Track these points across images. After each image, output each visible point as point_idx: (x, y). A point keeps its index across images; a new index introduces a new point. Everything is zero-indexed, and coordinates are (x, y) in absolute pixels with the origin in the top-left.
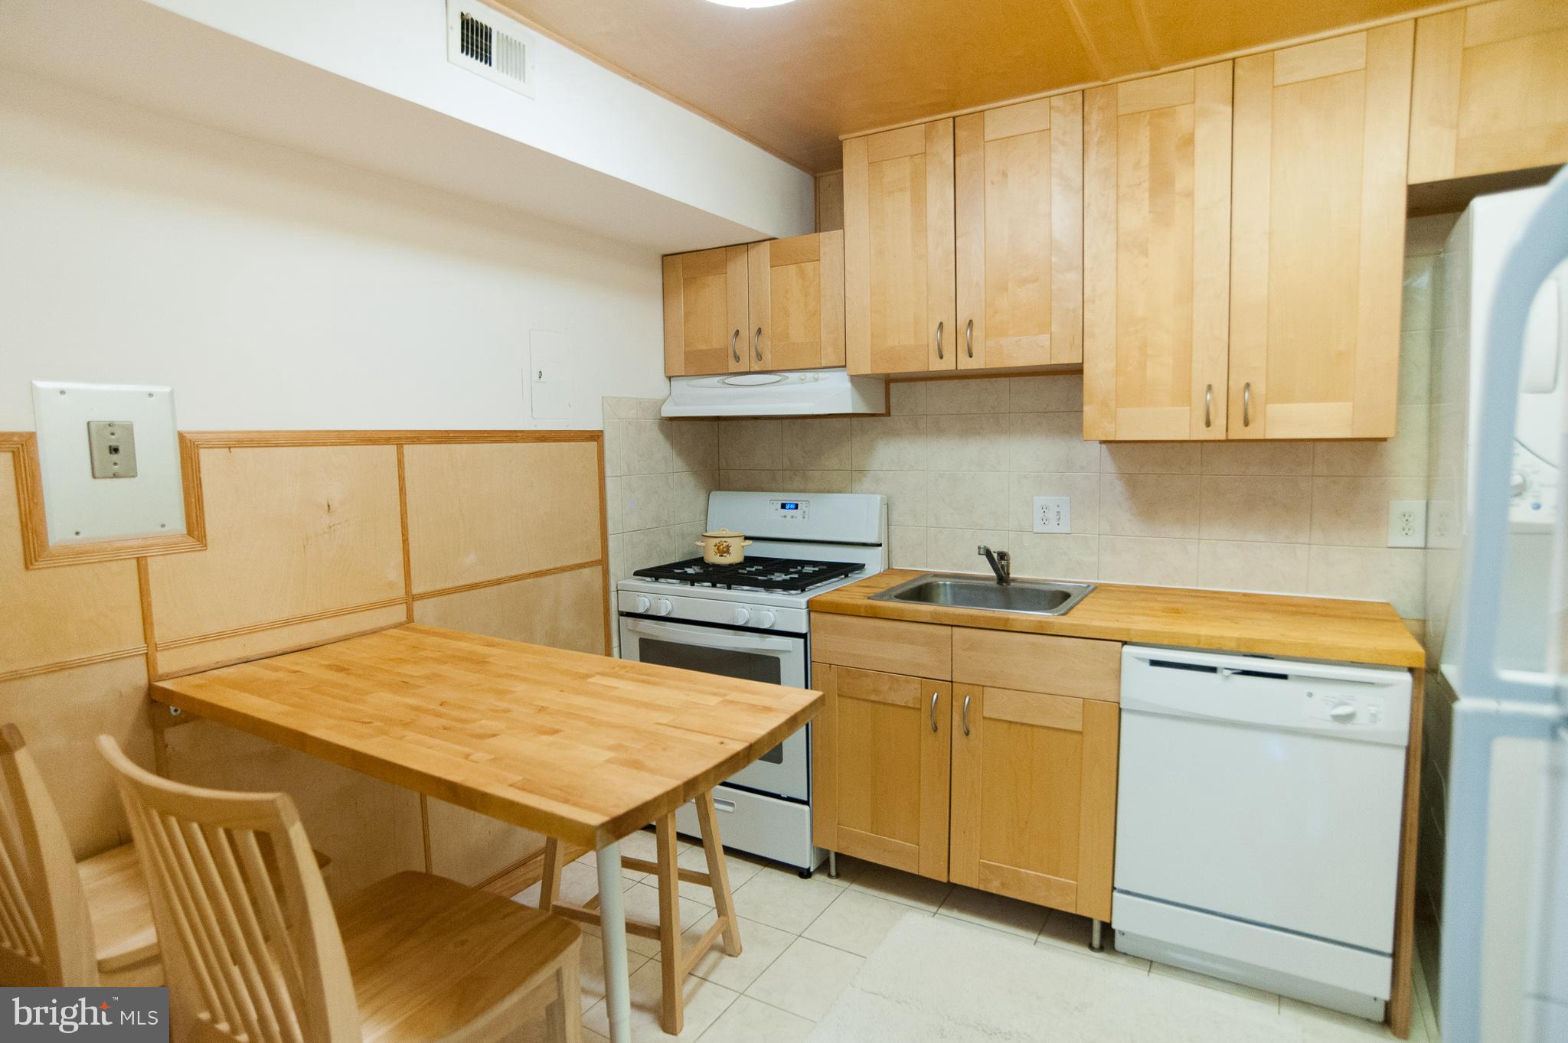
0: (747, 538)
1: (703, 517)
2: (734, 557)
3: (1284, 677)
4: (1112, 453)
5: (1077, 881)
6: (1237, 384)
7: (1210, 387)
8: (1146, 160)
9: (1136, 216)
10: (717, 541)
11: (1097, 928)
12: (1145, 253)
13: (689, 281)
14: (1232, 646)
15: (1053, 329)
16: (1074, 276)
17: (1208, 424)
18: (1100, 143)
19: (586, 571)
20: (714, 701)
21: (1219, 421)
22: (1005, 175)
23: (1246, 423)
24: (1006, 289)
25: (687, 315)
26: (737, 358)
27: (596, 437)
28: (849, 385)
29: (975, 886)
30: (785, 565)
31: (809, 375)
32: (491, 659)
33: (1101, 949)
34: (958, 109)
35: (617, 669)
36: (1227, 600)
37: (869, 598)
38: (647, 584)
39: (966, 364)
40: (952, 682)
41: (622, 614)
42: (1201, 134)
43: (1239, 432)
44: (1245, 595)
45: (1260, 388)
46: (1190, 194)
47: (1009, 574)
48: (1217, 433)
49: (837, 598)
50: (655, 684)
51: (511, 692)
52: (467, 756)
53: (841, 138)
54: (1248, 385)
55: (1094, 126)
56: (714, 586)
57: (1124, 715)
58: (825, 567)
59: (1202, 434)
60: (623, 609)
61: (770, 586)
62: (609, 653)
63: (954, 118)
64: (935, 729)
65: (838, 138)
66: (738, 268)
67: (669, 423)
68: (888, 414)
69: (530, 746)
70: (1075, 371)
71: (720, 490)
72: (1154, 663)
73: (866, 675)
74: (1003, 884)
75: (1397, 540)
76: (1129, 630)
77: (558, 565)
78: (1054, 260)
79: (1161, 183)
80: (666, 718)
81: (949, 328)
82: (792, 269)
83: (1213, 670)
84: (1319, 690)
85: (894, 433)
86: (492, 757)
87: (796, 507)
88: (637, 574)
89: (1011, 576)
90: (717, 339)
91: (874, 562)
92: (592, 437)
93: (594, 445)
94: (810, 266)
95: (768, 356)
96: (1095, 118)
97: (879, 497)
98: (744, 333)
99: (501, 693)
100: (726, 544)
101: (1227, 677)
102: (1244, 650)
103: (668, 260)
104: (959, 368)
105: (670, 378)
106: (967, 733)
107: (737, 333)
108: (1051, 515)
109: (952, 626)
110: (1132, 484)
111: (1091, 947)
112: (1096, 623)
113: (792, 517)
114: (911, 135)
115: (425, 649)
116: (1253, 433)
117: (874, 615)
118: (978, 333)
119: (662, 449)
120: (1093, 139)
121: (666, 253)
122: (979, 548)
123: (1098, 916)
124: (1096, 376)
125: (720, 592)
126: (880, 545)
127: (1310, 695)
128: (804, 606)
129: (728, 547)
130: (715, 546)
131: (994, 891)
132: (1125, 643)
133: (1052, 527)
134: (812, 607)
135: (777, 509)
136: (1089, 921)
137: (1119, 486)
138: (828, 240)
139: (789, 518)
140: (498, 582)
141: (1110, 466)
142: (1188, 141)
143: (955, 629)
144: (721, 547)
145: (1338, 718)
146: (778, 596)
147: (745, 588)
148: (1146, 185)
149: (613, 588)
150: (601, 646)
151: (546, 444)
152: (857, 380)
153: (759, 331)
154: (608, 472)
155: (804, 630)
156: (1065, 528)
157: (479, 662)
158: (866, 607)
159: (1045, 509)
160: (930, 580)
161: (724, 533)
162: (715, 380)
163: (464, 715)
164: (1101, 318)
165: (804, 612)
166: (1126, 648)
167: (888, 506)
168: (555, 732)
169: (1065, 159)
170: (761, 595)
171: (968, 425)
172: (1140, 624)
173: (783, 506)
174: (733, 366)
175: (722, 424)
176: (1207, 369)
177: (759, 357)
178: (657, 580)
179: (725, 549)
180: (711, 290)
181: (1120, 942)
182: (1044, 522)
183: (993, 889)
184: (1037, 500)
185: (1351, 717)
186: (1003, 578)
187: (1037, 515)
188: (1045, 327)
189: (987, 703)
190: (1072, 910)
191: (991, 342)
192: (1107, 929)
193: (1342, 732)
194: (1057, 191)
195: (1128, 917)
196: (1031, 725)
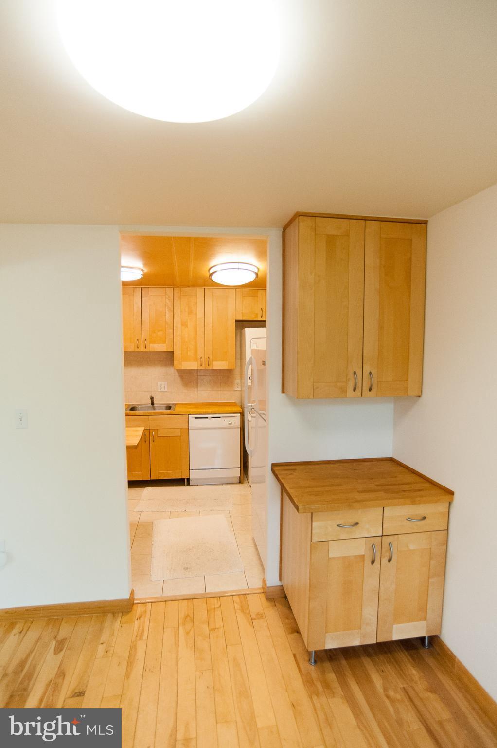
3: (220, 417)
4: (177, 371)
5: (181, 470)
6: (207, 357)
7: (201, 358)
8: (187, 306)
11: (186, 480)
12: (187, 327)
14: (210, 412)
15: (166, 343)
16: (171, 331)
17: (201, 366)
21: (203, 365)
22: (154, 304)
24: (155, 332)
29: (157, 479)
33: (187, 486)
34: (142, 286)
36: (205, 404)
39: (145, 350)
40: (149, 429)
42: (198, 302)
43: (207, 367)
44: (208, 403)
45: (211, 358)
47: (154, 402)
48: (203, 368)
54: (209, 358)
55: (175, 297)
57: (190, 430)
59: (200, 368)
63: (141, 288)
64: (145, 442)
70: (172, 353)
72: (195, 418)
74: (164, 476)
75: (236, 388)
76: (190, 412)
78: (166, 326)
79: (190, 312)
81: (140, 340)
83: (207, 418)
84: (226, 419)
96: (176, 294)
101: (210, 419)
102: (212, 413)
104: (142, 351)
106: (154, 441)
108: (163, 386)
110: (182, 378)
111: (185, 486)
112: (183, 411)
114: (129, 290)
116: (210, 367)
118: (148, 342)
120: (175, 299)
122: (150, 396)
123: (185, 476)
124: (177, 354)
127: (224, 420)
132: (189, 414)
133: (163, 390)
136: (184, 479)
137: (179, 379)
141: (177, 374)
142: (196, 303)
143: (149, 416)
145: (229, 424)
148: (187, 312)
156: (166, 390)
159: (161, 385)
160: (132, 406)
164: (178, 340)
166: (189, 416)
169: (169, 303)
171: (140, 363)
172: (192, 410)
176: (201, 353)
181: (191, 483)
182: (161, 388)
183: (162, 478)
184: (159, 383)
185: (231, 423)
186: (152, 404)
187: (159, 387)
188: (164, 342)
189: (159, 433)
190: (181, 478)
191: (151, 345)
192: (188, 480)
193: (230, 427)
194: (167, 310)
195: (193, 476)
196: (169, 437)
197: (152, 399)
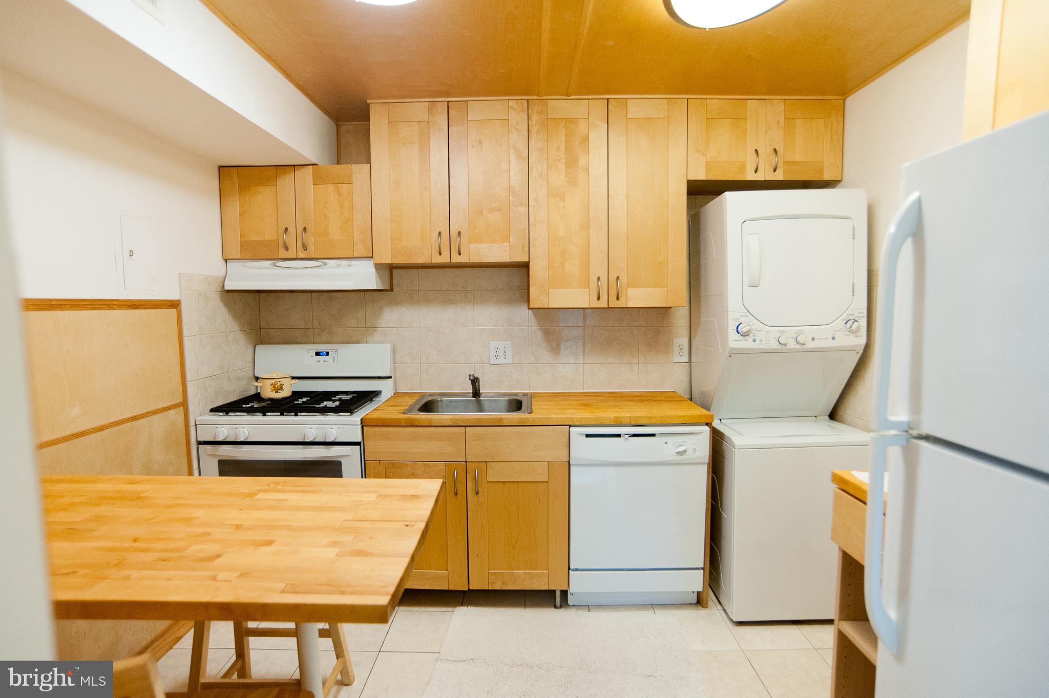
0: (293, 378)
1: (252, 364)
2: (286, 393)
3: (653, 435)
4: (535, 314)
5: (548, 570)
6: (613, 278)
7: (599, 278)
8: (563, 147)
9: (558, 178)
10: (273, 381)
11: (558, 594)
12: (564, 201)
13: (243, 189)
14: (627, 421)
15: (511, 240)
16: (524, 209)
17: (598, 299)
18: (538, 132)
19: (172, 412)
20: (373, 497)
21: (604, 297)
22: (480, 143)
23: (618, 299)
24: (482, 214)
25: (242, 214)
26: (286, 248)
27: (174, 305)
28: (374, 270)
29: (486, 588)
30: (329, 395)
31: (344, 262)
32: (146, 494)
33: (561, 607)
34: (451, 97)
35: (272, 485)
36: (604, 396)
37: (404, 413)
38: (221, 418)
39: (456, 259)
40: (466, 462)
41: (199, 443)
42: (592, 136)
43: (614, 303)
44: (610, 393)
45: (624, 279)
46: (587, 169)
47: (480, 391)
48: (603, 304)
49: (377, 415)
50: (314, 492)
51: (195, 518)
52: (214, 578)
53: (368, 101)
54: (618, 278)
55: (534, 123)
56: (282, 414)
57: (572, 468)
58: (355, 395)
59: (595, 304)
60: (200, 439)
61: (325, 411)
62: (190, 473)
63: (448, 102)
64: (456, 494)
65: (366, 101)
66: (286, 183)
67: (227, 294)
68: (392, 289)
69: (262, 557)
70: (525, 267)
71: (261, 344)
72: (588, 436)
73: (407, 465)
74: (504, 583)
75: (677, 359)
76: (573, 418)
77: (150, 410)
78: (511, 198)
79: (571, 162)
80: (350, 516)
81: (445, 235)
82: (331, 188)
83: (619, 436)
84: (670, 440)
85: (396, 303)
86: (239, 573)
87: (327, 354)
88: (212, 410)
89: (481, 392)
90: (269, 233)
91: (386, 389)
92: (172, 305)
93: (174, 311)
94: (344, 187)
95: (311, 247)
96: (535, 117)
97: (389, 345)
98: (292, 230)
99: (187, 521)
100: (279, 383)
101: (626, 439)
102: (633, 423)
103: (224, 170)
104: (452, 262)
105: (226, 261)
106: (477, 493)
107: (286, 229)
108: (501, 353)
109: (465, 426)
110: (547, 333)
111: (555, 607)
112: (553, 416)
113: (325, 361)
114: (419, 109)
115: (63, 496)
116: (621, 303)
117: (411, 424)
118: (464, 240)
119: (222, 315)
120: (534, 130)
121: (223, 165)
122: (469, 375)
123: (558, 587)
124: (538, 270)
125: (290, 418)
126: (390, 377)
127: (666, 443)
128: (359, 423)
129: (282, 385)
130: (272, 385)
131: (498, 588)
132: (570, 426)
133: (501, 360)
134: (364, 423)
135: (312, 356)
136: (553, 592)
137: (539, 334)
138: (358, 171)
139: (322, 362)
140: (101, 429)
141: (534, 322)
142: (586, 139)
143: (466, 428)
144: (276, 386)
145: (679, 453)
146: (332, 418)
147: (342, 414)
148: (563, 161)
149: (192, 423)
150: (185, 470)
151: (137, 311)
152: (378, 267)
153: (305, 229)
154: (186, 332)
155: (359, 439)
156: (509, 360)
157: (137, 499)
158: (406, 420)
159: (496, 349)
160: (430, 398)
161: (274, 376)
162: (267, 263)
163: (171, 545)
164: (539, 235)
165: (359, 427)
166: (572, 429)
167: (394, 351)
168: (270, 543)
169: (517, 139)
170: (318, 418)
171: (447, 298)
172: (579, 414)
173: (318, 354)
174: (283, 253)
175: (262, 295)
176: (597, 268)
177: (305, 248)
178: (227, 414)
179: (280, 387)
180: (263, 197)
181: (571, 600)
182: (497, 357)
183: (498, 587)
184: (493, 344)
185: (685, 451)
186: (476, 393)
187: (492, 353)
188: (506, 239)
189: (489, 472)
190: (546, 588)
191: (472, 247)
192: (564, 593)
193: (681, 461)
194: (512, 157)
195: (578, 585)
196: (517, 482)
197: (475, 381)
